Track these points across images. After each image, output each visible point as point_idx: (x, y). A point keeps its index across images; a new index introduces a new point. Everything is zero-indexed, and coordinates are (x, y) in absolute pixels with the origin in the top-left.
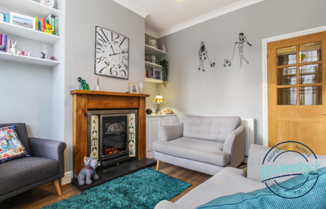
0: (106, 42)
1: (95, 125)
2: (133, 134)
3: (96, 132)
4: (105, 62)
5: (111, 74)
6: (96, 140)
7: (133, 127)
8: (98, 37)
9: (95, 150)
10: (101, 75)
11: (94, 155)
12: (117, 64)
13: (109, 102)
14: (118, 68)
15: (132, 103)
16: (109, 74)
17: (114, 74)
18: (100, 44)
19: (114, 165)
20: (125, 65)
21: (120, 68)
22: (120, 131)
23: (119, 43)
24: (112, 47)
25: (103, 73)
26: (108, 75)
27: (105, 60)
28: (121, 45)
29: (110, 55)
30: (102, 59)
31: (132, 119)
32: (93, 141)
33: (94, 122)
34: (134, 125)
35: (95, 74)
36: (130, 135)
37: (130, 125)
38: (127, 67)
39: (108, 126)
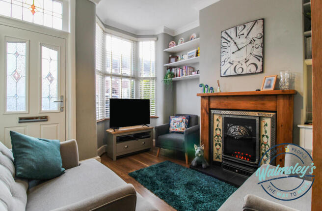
0: (229, 42)
1: (218, 123)
3: (220, 130)
4: (229, 63)
5: (235, 72)
6: (220, 138)
7: (267, 137)
8: (223, 40)
9: (218, 146)
10: (225, 76)
11: (218, 149)
12: (242, 60)
13: (229, 102)
14: (244, 63)
16: (233, 73)
17: (239, 71)
18: (224, 47)
21: (247, 63)
23: (246, 34)
24: (235, 43)
25: (227, 74)
26: (231, 74)
27: (229, 61)
28: (248, 35)
29: (233, 53)
30: (226, 61)
31: (266, 125)
32: (216, 137)
33: (217, 120)
34: (269, 134)
35: (221, 76)
36: (263, 145)
37: (263, 133)
39: (230, 127)
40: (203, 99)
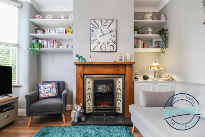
0: (97, 28)
1: (89, 84)
2: (120, 95)
3: (91, 89)
4: (97, 42)
5: (102, 50)
6: (90, 95)
7: (120, 89)
8: (92, 26)
9: (89, 102)
10: (94, 51)
11: (89, 104)
12: (106, 42)
14: (106, 44)
15: (118, 70)
16: (100, 50)
17: (104, 49)
18: (93, 31)
19: (102, 115)
20: (113, 41)
21: (108, 44)
22: (106, 91)
23: (108, 26)
24: (101, 30)
25: (96, 50)
26: (99, 50)
27: (96, 41)
28: (109, 27)
29: (100, 36)
30: (95, 40)
31: (119, 83)
32: (88, 95)
33: (89, 82)
34: (121, 88)
35: (91, 51)
36: (118, 95)
37: (118, 87)
38: (116, 43)
39: (99, 86)
40: (78, 67)
